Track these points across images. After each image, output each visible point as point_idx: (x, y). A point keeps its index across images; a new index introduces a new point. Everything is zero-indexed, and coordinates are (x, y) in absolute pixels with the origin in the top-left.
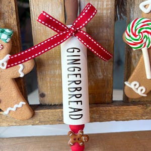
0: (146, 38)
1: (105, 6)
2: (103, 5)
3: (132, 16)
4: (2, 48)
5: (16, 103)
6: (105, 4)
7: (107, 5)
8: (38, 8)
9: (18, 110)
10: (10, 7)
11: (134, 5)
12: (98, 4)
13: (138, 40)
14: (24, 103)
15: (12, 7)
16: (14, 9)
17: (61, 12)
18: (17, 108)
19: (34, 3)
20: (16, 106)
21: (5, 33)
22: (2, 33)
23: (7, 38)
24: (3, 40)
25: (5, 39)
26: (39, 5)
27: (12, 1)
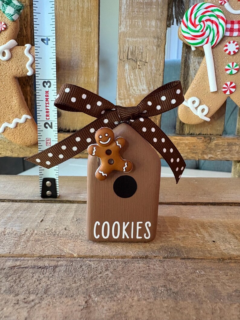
0: (209, 29)
4: (5, 29)
5: (16, 117)
9: (18, 127)
13: (198, 31)
14: (29, 117)
18: (17, 124)
20: (16, 120)
21: (11, 5)
22: (7, 5)
23: (14, 14)
24: (8, 15)
25: (11, 14)
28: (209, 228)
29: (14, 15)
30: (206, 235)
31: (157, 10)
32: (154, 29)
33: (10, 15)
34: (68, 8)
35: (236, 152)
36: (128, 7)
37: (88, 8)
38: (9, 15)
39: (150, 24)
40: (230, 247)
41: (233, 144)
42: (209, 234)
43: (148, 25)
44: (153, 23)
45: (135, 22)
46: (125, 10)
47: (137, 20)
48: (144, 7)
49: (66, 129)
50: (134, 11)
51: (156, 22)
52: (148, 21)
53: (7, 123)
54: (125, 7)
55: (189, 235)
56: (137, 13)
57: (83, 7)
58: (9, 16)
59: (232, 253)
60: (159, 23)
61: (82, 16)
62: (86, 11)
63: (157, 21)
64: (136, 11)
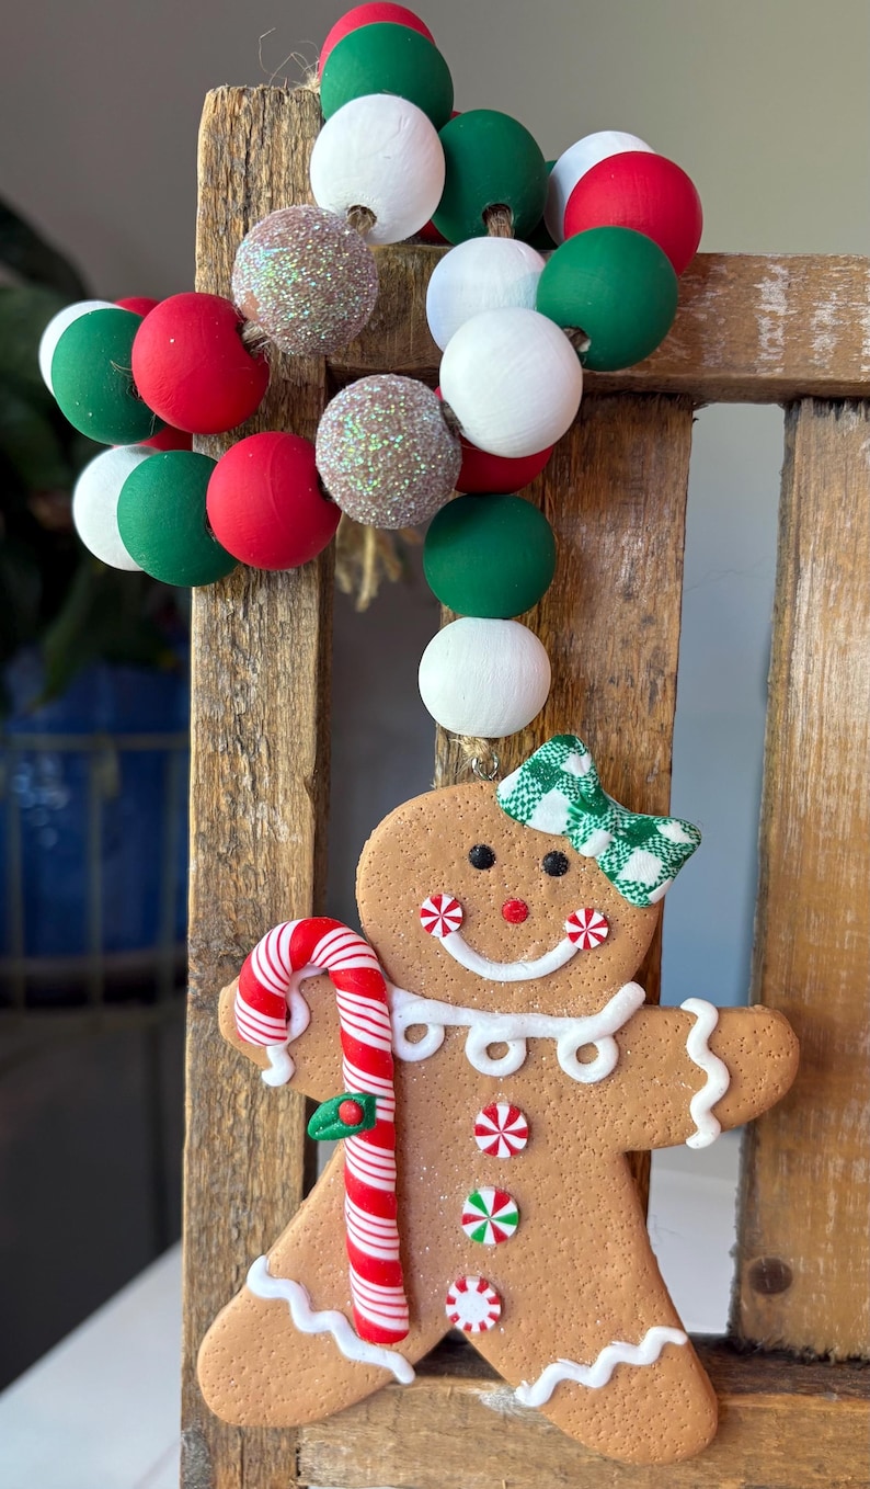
4: (604, 941)
5: (618, 1334)
9: (621, 1385)
10: (646, 653)
14: (678, 1338)
15: (655, 651)
16: (671, 667)
18: (618, 1371)
19: (817, 632)
20: (611, 1354)
21: (651, 845)
22: (633, 846)
23: (659, 882)
24: (632, 888)
25: (643, 885)
26: (854, 654)
27: (666, 616)
29: (658, 889)
33: (641, 889)
38: (637, 888)
49: (807, 1349)
53: (567, 1362)
58: (635, 893)
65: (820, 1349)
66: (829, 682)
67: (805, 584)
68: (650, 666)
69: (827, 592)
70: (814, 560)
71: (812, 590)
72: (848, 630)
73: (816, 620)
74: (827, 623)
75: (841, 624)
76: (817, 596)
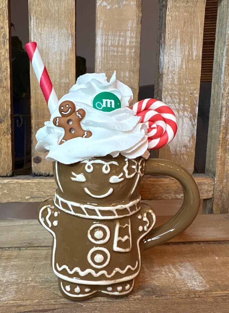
1: (128, 44)
2: (125, 41)
3: (162, 59)
6: (128, 40)
7: (130, 42)
8: (41, 39)
10: (2, 35)
11: (165, 46)
12: (119, 40)
15: (4, 34)
16: (8, 37)
17: (70, 47)
19: (35, 30)
26: (42, 35)
27: (6, 27)
28: (179, 267)
30: (177, 274)
31: (130, 62)
32: (127, 79)
34: (47, 60)
35: (205, 191)
36: (103, 60)
37: (65, 61)
39: (124, 75)
40: (196, 284)
41: (203, 183)
42: (179, 273)
43: (122, 76)
44: (127, 74)
45: (110, 73)
46: (100, 63)
47: (111, 72)
48: (118, 59)
49: (46, 173)
50: (109, 64)
51: (129, 73)
52: (122, 73)
54: (101, 59)
55: (163, 275)
56: (111, 65)
57: (61, 60)
59: (197, 289)
60: (132, 74)
61: (60, 68)
62: (64, 63)
63: (131, 72)
64: (110, 63)
65: (48, 173)
66: (38, 41)
67: (32, 21)
68: (3, 37)
69: (36, 23)
70: (34, 16)
71: (34, 22)
72: (41, 30)
73: (35, 28)
74: (37, 29)
75: (40, 29)
76: (35, 23)
